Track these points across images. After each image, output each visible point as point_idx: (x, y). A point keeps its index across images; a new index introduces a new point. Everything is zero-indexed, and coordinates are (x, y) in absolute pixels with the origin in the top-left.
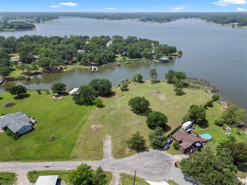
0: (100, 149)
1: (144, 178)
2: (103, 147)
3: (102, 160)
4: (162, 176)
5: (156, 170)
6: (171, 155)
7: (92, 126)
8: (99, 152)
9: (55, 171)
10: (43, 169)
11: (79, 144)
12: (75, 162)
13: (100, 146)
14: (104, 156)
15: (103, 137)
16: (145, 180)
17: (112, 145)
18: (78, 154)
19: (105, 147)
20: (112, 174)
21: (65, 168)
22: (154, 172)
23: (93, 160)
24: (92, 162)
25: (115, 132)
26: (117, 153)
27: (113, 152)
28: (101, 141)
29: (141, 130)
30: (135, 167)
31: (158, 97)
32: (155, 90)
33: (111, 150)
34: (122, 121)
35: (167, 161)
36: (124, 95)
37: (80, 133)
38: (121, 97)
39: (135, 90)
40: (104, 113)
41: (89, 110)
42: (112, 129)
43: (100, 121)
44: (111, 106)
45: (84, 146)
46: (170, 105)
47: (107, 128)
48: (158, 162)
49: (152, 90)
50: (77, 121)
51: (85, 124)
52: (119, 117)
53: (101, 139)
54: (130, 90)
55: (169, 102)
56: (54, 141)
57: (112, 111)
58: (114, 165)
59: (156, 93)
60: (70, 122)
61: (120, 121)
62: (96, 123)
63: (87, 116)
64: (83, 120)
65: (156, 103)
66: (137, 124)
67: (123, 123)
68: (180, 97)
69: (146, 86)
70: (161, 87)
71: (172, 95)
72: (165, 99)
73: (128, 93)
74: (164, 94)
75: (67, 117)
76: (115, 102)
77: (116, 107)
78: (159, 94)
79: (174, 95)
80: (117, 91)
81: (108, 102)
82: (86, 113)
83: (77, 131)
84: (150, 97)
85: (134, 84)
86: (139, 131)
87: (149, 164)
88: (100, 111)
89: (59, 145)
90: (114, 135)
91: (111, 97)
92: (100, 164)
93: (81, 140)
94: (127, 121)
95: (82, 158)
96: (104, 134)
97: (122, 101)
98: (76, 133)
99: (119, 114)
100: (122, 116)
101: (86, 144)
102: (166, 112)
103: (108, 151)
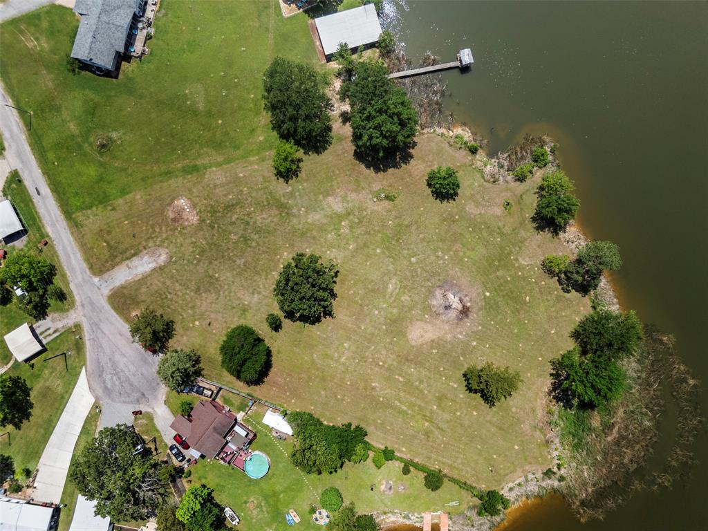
0: (117, 259)
1: (88, 364)
2: (127, 262)
3: (93, 277)
4: (104, 392)
5: (112, 379)
6: (164, 398)
7: (182, 202)
8: (112, 261)
9: (36, 212)
10: (31, 186)
11: (114, 209)
12: (69, 232)
13: (128, 253)
14: (106, 276)
15: (156, 245)
16: (84, 367)
17: (140, 277)
18: (87, 226)
19: (130, 264)
20: (72, 308)
21: (48, 223)
22: (108, 377)
23: (87, 260)
24: (82, 262)
25: (185, 262)
26: (123, 295)
27: (123, 287)
28: (141, 248)
29: (220, 317)
30: (104, 342)
31: (427, 316)
32: (488, 294)
33: (127, 280)
34: (235, 262)
35: (143, 395)
36: (396, 202)
37: (146, 188)
38: (375, 200)
39: (454, 221)
40: (252, 197)
41: (251, 149)
42: (192, 252)
43: (212, 206)
44: (298, 197)
45: (112, 222)
46: (381, 363)
47: (191, 237)
48: (132, 379)
49: (483, 283)
50: (188, 150)
51: (184, 178)
52: (250, 247)
53: (147, 245)
54: (446, 206)
55: (399, 358)
56: (99, 153)
57: (275, 211)
58: (92, 303)
59: (454, 301)
60: (177, 135)
61: (231, 254)
62: (201, 201)
63: (222, 159)
64: (197, 163)
65: (375, 322)
66: (238, 302)
67: (226, 266)
68: (455, 386)
69: (511, 252)
70: (529, 307)
71: (461, 358)
72: (413, 343)
73: (422, 209)
74: (458, 330)
75: (195, 113)
76: (331, 196)
77: (297, 213)
78: (453, 314)
79: (462, 365)
80: (424, 161)
81: (321, 176)
82: (237, 147)
83: (151, 178)
84: (409, 291)
85: (521, 196)
86: (213, 316)
87: (122, 362)
88: (262, 180)
89: (92, 171)
90: (174, 266)
91: (363, 166)
92: (83, 279)
93: (126, 203)
94: (239, 274)
95: (83, 237)
96: (166, 245)
97: (349, 214)
98: (143, 179)
99: (265, 239)
100: (259, 250)
101: (118, 224)
102: (332, 359)
103: (122, 275)
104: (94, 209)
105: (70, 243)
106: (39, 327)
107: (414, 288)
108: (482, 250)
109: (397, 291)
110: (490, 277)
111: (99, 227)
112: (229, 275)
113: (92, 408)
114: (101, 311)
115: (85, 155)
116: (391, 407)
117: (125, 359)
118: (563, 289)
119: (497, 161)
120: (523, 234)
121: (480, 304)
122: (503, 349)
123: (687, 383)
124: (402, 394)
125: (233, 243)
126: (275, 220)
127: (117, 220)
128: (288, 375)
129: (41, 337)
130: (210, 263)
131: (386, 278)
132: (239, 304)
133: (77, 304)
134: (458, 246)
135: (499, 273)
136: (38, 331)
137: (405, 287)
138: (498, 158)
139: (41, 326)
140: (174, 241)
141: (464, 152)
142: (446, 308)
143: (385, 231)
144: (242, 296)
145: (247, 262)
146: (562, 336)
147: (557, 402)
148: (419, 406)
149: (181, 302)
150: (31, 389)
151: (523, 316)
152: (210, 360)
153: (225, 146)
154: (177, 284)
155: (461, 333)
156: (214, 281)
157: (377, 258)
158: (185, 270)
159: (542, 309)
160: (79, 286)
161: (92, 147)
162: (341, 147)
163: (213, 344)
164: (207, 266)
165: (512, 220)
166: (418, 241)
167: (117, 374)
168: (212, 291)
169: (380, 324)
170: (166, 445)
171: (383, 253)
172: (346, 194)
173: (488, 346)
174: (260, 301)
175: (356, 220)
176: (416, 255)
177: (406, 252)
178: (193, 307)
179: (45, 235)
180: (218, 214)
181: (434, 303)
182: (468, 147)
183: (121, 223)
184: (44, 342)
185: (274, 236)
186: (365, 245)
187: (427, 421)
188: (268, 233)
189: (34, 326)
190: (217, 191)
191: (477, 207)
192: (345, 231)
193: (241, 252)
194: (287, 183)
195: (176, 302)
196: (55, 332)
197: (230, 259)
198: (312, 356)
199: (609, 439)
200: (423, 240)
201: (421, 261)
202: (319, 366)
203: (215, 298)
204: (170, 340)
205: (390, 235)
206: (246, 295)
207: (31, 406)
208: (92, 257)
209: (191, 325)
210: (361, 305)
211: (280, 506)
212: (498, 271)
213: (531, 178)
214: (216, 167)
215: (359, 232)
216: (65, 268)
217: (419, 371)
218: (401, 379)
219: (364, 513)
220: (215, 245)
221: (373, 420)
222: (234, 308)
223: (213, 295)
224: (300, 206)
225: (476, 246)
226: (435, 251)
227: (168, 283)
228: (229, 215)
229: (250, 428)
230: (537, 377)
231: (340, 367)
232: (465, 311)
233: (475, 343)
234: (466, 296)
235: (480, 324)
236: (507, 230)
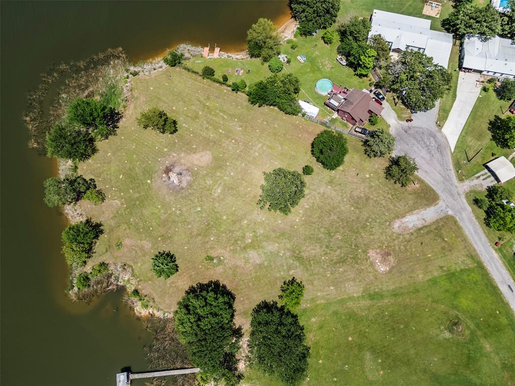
0: (434, 227)
1: (450, 154)
2: (426, 224)
3: (453, 215)
4: (435, 135)
5: (430, 143)
6: (391, 128)
7: (383, 268)
8: (439, 226)
9: (509, 270)
11: (441, 267)
12: (478, 252)
13: (426, 231)
14: (442, 215)
15: (403, 235)
16: (453, 152)
17: (414, 212)
18: (463, 255)
19: (424, 222)
20: (468, 193)
21: (497, 260)
22: (434, 144)
23: (459, 228)
24: (463, 227)
25: (378, 221)
26: (427, 199)
27: (428, 205)
28: (415, 234)
29: (350, 179)
30: (439, 168)
31: (196, 169)
32: (149, 181)
33: (425, 210)
34: (338, 218)
35: (406, 132)
36: (205, 255)
37: (415, 283)
38: (222, 258)
39: (163, 236)
40: (323, 268)
41: (323, 311)
42: (373, 228)
43: (357, 263)
44: (285, 265)
45: (442, 257)
46: (233, 141)
47: (374, 239)
48: (415, 142)
49: (150, 189)
50: (378, 314)
51: (381, 289)
52: (326, 228)
53: (410, 236)
54: (166, 248)
55: (220, 143)
56: (459, 319)
57: (304, 255)
58: (452, 195)
59: (174, 178)
60: (389, 330)
61: (341, 223)
62: (366, 268)
63: (349, 304)
64: (370, 302)
65: (234, 168)
66: (336, 188)
67: (345, 215)
68: (184, 125)
69: (125, 210)
70: (122, 171)
71: (177, 141)
72: (208, 152)
73: (186, 248)
74: (175, 159)
75: (373, 350)
76: (257, 264)
77: (286, 251)
78: (177, 169)
79: (177, 137)
80: (177, 288)
81: (264, 281)
82: (336, 313)
83: (410, 292)
84: (206, 187)
85: (107, 251)
86: (355, 180)
87: (424, 153)
88: (314, 282)
89: (465, 302)
90: (387, 218)
91: (228, 288)
92: (461, 214)
93: (431, 271)
94: (334, 208)
95: (466, 247)
96: (395, 235)
97: (244, 248)
98: (418, 291)
99: (314, 233)
100: (318, 225)
101: (436, 255)
102: (268, 146)
103: (430, 214)
104: (458, 269)
105: (476, 243)
106: (492, 181)
107: (202, 189)
108: (146, 212)
109: (215, 188)
110: (144, 193)
111: (452, 254)
112: (343, 208)
113: (443, 126)
114: (444, 189)
115: (472, 318)
116: (229, 115)
117: (421, 155)
118: (95, 182)
119: (119, 283)
120: (112, 223)
121: (156, 175)
122: (146, 145)
123: (31, 118)
124: (222, 122)
125: (339, 232)
126: (304, 248)
127: (438, 258)
128: (300, 138)
129: (489, 174)
130: (358, 218)
131: (222, 197)
132: (335, 186)
133: (464, 196)
134: (163, 217)
135: (137, 195)
136: (492, 178)
137: (208, 190)
138: (117, 285)
139: (491, 182)
140: (388, 237)
141: (143, 292)
142: (181, 174)
143: (218, 232)
144: (333, 192)
145: (329, 217)
146: (104, 151)
147: (118, 112)
148: (211, 114)
149: (380, 191)
150: (491, 140)
151: (127, 165)
152: (357, 151)
153: (345, 316)
154: (384, 205)
155: (174, 157)
156: (354, 205)
157: (226, 212)
158: (378, 214)
159: (113, 169)
160: (464, 209)
161: (467, 326)
162: (245, 306)
163: (355, 161)
164: (360, 216)
165: (118, 234)
166: (193, 223)
167: (427, 146)
168: (356, 198)
169: (230, 166)
170: (387, 101)
171: (221, 216)
172: (245, 265)
173: (157, 148)
174: (319, 188)
175: (239, 242)
176: (197, 212)
177: (204, 215)
178: (371, 187)
179: (498, 250)
180: (352, 256)
181: (189, 178)
182: (139, 296)
183: (433, 256)
184: (486, 171)
185: (306, 235)
186: (234, 222)
187: (207, 106)
188: (310, 237)
189: (496, 182)
190: (352, 276)
191: (142, 246)
192: (249, 235)
193: (333, 225)
194: (294, 278)
195: (384, 192)
196: (479, 177)
197: (342, 220)
198: (282, 149)
199: (91, 89)
200: (189, 224)
201: (193, 207)
202: (277, 142)
203: (354, 192)
204: (388, 166)
205: (214, 228)
206: (329, 193)
207: (489, 129)
208: (456, 230)
209: (372, 175)
210: (243, 180)
211: (310, 65)
212: (137, 198)
213: (95, 265)
214: (353, 296)
215: (238, 233)
216: (477, 224)
217: (207, 135)
218: (221, 131)
219: (256, 59)
220: (354, 232)
221: (243, 108)
222: (339, 184)
223: (355, 195)
224: (284, 257)
225: (150, 216)
226: (181, 214)
227: (391, 206)
228: (342, 255)
229: (329, 108)
230: (128, 127)
231: (263, 141)
232: (168, 171)
233: (165, 150)
234: (165, 181)
235: (159, 162)
236: (124, 226)
